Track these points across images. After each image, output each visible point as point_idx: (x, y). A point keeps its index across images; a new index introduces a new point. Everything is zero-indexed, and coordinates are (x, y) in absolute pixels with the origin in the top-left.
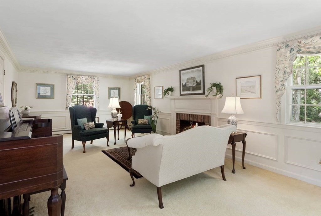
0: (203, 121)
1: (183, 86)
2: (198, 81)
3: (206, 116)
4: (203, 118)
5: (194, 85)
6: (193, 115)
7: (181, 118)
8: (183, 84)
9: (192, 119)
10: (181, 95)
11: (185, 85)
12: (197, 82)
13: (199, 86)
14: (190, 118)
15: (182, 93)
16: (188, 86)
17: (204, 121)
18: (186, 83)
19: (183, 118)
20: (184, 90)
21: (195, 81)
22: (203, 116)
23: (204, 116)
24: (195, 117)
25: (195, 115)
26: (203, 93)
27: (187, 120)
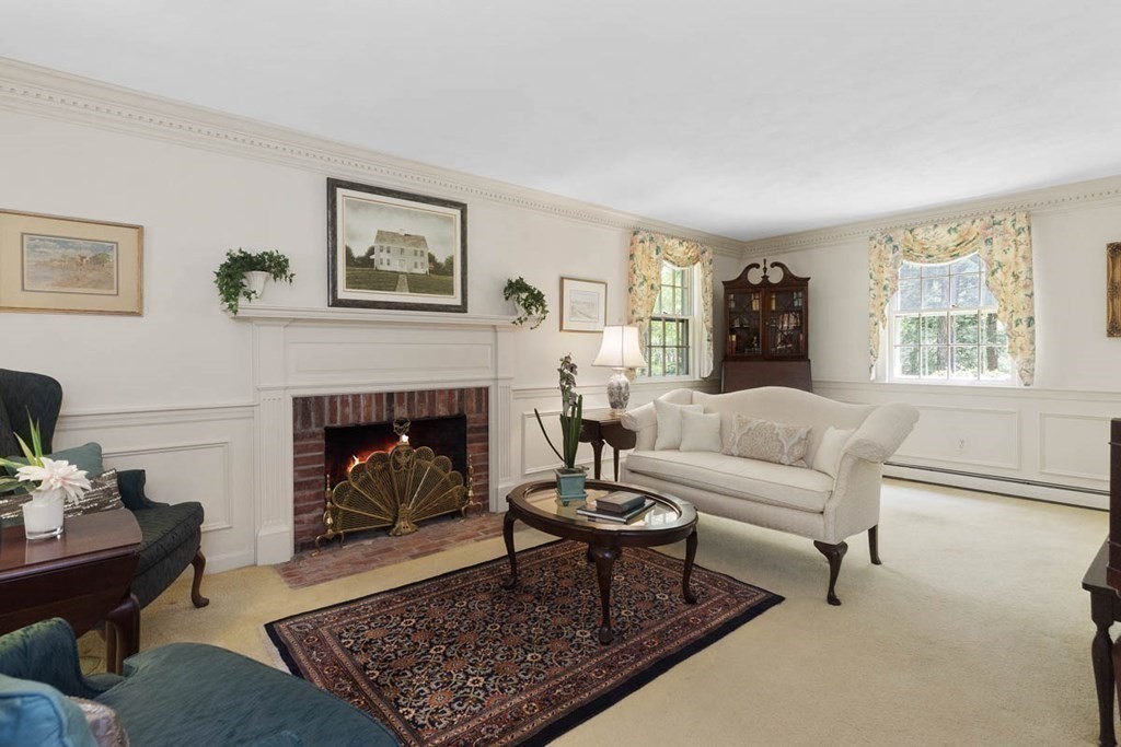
0: (456, 412)
1: (350, 260)
2: (441, 259)
3: (469, 389)
4: (457, 398)
5: (415, 271)
6: (411, 394)
7: (333, 419)
8: (348, 252)
9: (406, 411)
10: (336, 303)
11: (367, 261)
12: (431, 259)
13: (443, 278)
14: (391, 410)
15: (344, 293)
16: (384, 267)
17: (461, 409)
18: (372, 251)
19: (345, 417)
20: (353, 282)
21: (426, 256)
22: (456, 393)
23: (462, 391)
24: (423, 401)
25: (422, 393)
26: (462, 308)
27: (374, 419)
